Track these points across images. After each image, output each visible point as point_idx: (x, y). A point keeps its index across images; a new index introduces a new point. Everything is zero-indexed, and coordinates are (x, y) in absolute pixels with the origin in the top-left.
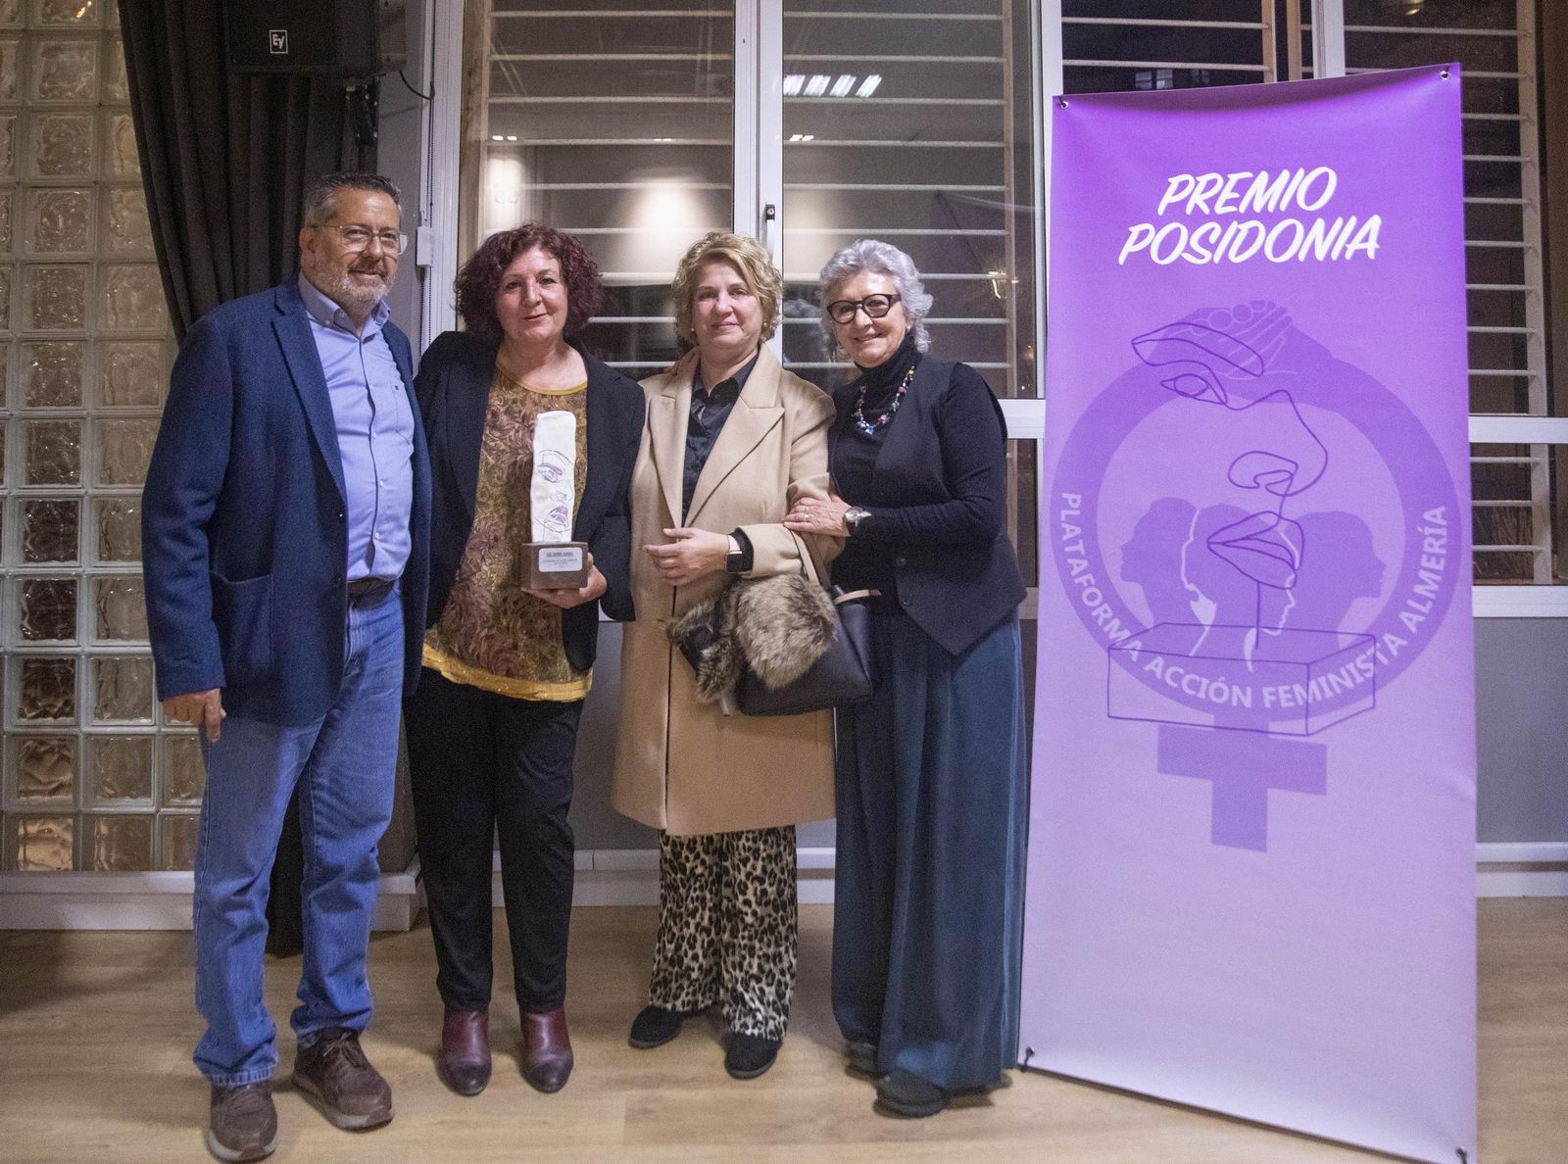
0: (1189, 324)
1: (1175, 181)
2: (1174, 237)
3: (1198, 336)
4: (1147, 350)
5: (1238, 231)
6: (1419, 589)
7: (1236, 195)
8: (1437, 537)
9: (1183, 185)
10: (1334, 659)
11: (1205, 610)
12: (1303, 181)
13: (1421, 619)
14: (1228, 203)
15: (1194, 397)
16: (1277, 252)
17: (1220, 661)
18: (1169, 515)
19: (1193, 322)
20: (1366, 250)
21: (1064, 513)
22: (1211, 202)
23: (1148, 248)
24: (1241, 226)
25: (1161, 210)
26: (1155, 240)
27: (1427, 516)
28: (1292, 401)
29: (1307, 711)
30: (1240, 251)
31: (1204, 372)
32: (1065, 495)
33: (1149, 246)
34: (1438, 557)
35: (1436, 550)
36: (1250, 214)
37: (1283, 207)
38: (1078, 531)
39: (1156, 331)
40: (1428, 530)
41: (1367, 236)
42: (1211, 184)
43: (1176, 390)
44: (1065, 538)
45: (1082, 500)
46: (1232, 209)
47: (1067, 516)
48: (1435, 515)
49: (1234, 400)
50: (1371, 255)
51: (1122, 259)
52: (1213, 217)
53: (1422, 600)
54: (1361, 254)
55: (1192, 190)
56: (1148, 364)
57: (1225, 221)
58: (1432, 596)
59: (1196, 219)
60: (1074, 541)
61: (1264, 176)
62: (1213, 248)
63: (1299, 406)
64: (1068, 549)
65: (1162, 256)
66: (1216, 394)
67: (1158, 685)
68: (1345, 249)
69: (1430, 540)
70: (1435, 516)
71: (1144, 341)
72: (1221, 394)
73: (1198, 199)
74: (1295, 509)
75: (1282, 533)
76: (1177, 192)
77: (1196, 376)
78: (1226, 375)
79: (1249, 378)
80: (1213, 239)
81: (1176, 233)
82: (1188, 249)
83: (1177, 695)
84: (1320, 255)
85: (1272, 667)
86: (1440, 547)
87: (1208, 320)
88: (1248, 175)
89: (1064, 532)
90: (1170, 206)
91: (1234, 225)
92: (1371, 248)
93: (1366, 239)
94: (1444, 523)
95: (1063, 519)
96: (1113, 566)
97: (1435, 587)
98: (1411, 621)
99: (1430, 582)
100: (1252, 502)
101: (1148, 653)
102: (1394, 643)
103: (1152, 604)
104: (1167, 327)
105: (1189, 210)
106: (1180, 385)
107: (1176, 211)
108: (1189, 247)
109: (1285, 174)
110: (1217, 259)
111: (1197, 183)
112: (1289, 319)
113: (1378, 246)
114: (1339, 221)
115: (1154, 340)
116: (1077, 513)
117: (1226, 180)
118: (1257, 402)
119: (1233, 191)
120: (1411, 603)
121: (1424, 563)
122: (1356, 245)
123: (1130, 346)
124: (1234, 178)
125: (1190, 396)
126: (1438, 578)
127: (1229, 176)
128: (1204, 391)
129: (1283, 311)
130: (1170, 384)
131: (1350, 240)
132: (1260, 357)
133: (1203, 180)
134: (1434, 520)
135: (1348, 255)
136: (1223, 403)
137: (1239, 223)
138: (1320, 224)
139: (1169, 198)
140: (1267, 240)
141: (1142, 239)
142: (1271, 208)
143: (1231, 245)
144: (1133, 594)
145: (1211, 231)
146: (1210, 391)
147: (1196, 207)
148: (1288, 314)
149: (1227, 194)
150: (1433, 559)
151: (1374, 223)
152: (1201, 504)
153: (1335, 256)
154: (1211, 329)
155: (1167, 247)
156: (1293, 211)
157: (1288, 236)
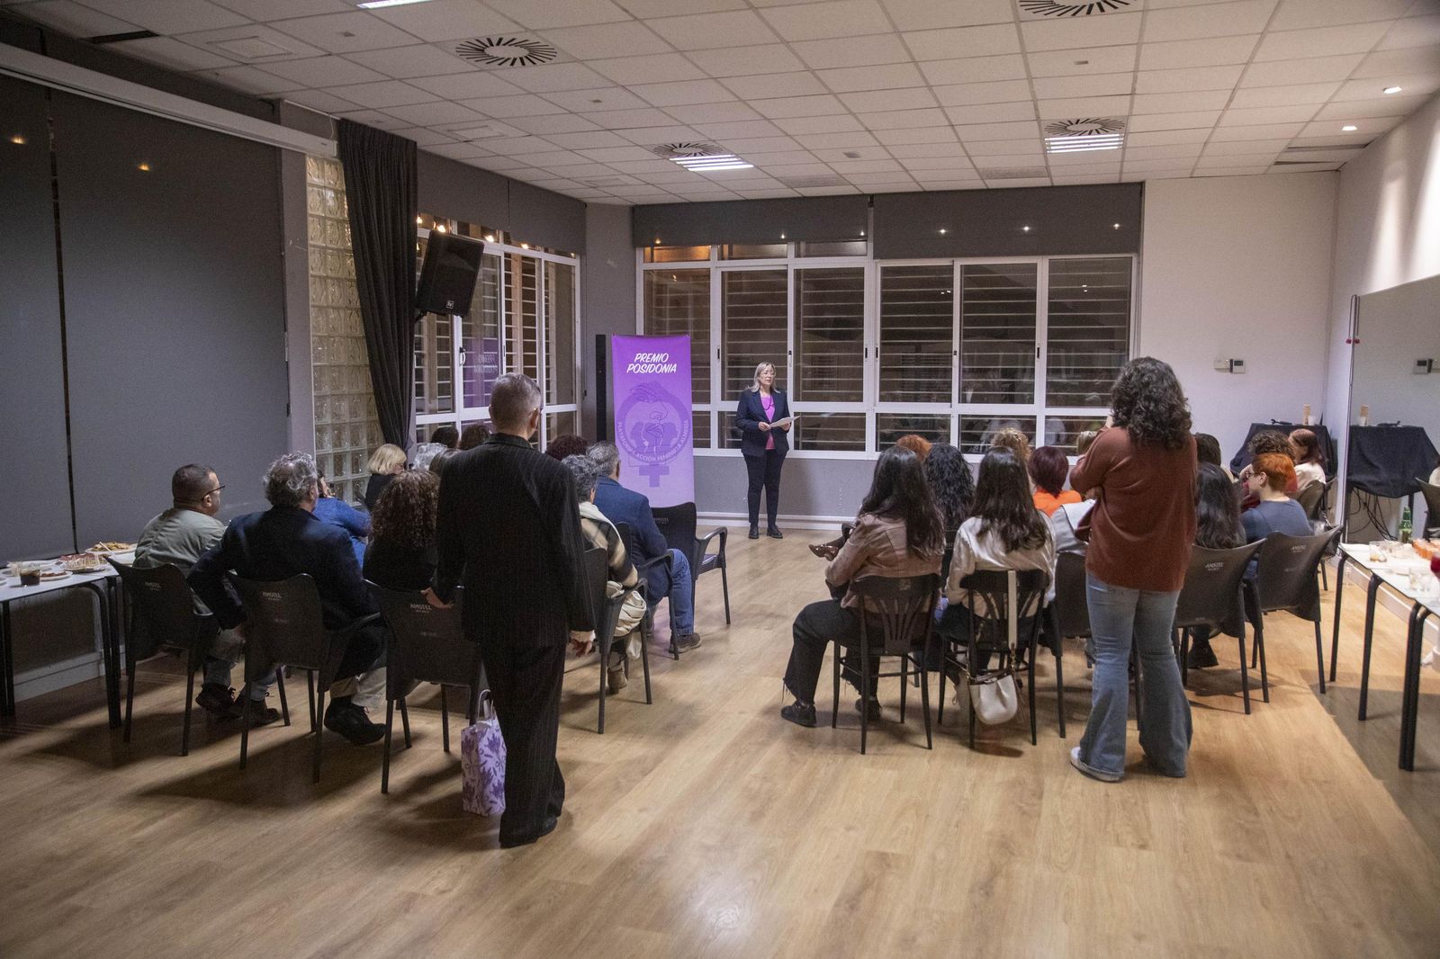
1: (638, 354)
2: (638, 367)
3: (643, 388)
4: (633, 391)
5: (650, 366)
9: (639, 356)
10: (670, 450)
11: (646, 444)
12: (662, 356)
14: (648, 360)
16: (658, 371)
17: (650, 453)
18: (639, 424)
19: (642, 385)
22: (645, 359)
25: (635, 361)
26: (634, 368)
29: (666, 460)
30: (650, 371)
31: (644, 395)
36: (652, 363)
40: (684, 425)
41: (673, 368)
43: (639, 399)
45: (622, 423)
47: (620, 427)
48: (686, 422)
49: (650, 401)
51: (628, 372)
52: (645, 363)
54: (673, 371)
55: (641, 357)
56: (633, 394)
57: (648, 364)
58: (686, 437)
59: (642, 363)
61: (655, 354)
63: (662, 402)
67: (639, 459)
68: (669, 370)
71: (633, 389)
72: (648, 400)
73: (642, 359)
74: (662, 423)
75: (660, 427)
78: (647, 395)
79: (653, 396)
80: (645, 368)
83: (642, 460)
84: (665, 372)
85: (659, 453)
87: (644, 385)
88: (651, 354)
96: (628, 434)
98: (682, 441)
100: (653, 422)
101: (636, 453)
102: (680, 446)
103: (637, 443)
105: (641, 361)
107: (638, 361)
108: (641, 370)
109: (659, 354)
110: (646, 372)
111: (642, 355)
112: (660, 385)
113: (676, 370)
114: (669, 365)
115: (635, 389)
118: (654, 401)
119: (649, 357)
122: (671, 369)
123: (631, 390)
124: (649, 354)
125: (641, 401)
128: (644, 399)
129: (658, 383)
132: (655, 392)
133: (644, 354)
136: (648, 402)
137: (650, 364)
138: (665, 365)
139: (637, 358)
140: (656, 368)
141: (632, 367)
142: (656, 361)
143: (649, 369)
144: (633, 442)
145: (645, 366)
148: (660, 383)
151: (675, 365)
152: (645, 422)
153: (668, 372)
154: (646, 387)
155: (636, 370)
156: (661, 362)
157: (659, 367)
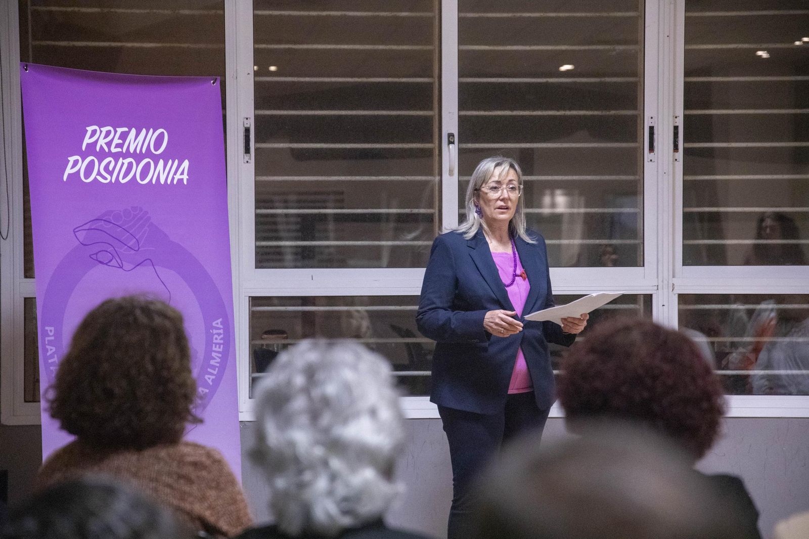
0: (102, 220)
1: (90, 129)
2: (91, 166)
3: (107, 227)
4: (81, 235)
5: (123, 164)
6: (212, 362)
7: (121, 141)
8: (219, 334)
9: (94, 132)
12: (153, 136)
13: (214, 377)
14: (117, 146)
15: (106, 264)
16: (143, 179)
19: (104, 219)
20: (183, 179)
21: (47, 339)
22: (109, 144)
23: (79, 171)
24: (124, 161)
25: (84, 148)
26: (82, 166)
27: (214, 324)
28: (153, 266)
30: (124, 177)
31: (110, 249)
32: (47, 328)
33: (80, 169)
34: (220, 344)
35: (219, 341)
36: (128, 155)
37: (144, 151)
38: (54, 349)
39: (85, 224)
40: (215, 331)
41: (183, 171)
42: (108, 133)
43: (97, 260)
44: (49, 354)
45: (54, 330)
46: (119, 150)
47: (48, 340)
49: (127, 266)
50: (185, 182)
51: (65, 178)
52: (110, 154)
53: (213, 367)
54: (180, 181)
55: (97, 135)
56: (83, 244)
57: (116, 157)
58: (218, 365)
59: (101, 155)
60: (52, 356)
61: (133, 131)
62: (111, 173)
63: (157, 268)
64: (50, 361)
65: (87, 176)
66: (117, 261)
68: (173, 178)
69: (216, 336)
70: (217, 324)
71: (79, 230)
72: (119, 261)
73: (102, 142)
76: (91, 137)
77: (107, 251)
78: (122, 251)
79: (133, 252)
80: (111, 168)
81: (92, 162)
82: (99, 173)
84: (162, 181)
86: (220, 340)
87: (111, 218)
88: (126, 129)
89: (47, 351)
90: (88, 144)
91: (121, 160)
92: (185, 177)
93: (182, 173)
94: (221, 327)
95: (47, 343)
97: (219, 360)
98: (210, 379)
99: (216, 357)
104: (89, 222)
105: (98, 149)
106: (101, 257)
107: (92, 148)
109: (144, 131)
110: (113, 181)
111: (101, 132)
112: (149, 218)
113: (187, 177)
114: (170, 162)
115: (85, 230)
116: (52, 338)
117: (116, 132)
118: (138, 265)
119: (118, 139)
120: (209, 370)
121: (214, 349)
122: (178, 177)
123: (73, 233)
124: (120, 130)
125: (105, 264)
126: (220, 355)
127: (117, 129)
128: (111, 260)
129: (146, 213)
130: (94, 257)
131: (175, 173)
132: (137, 240)
133: (104, 129)
134: (216, 325)
135: (175, 182)
136: (121, 268)
137: (123, 159)
138: (161, 162)
139: (87, 140)
140: (137, 170)
141: (75, 165)
142: (138, 151)
143: (120, 172)
145: (110, 162)
146: (114, 260)
147: (101, 147)
148: (148, 215)
149: (117, 141)
150: (218, 346)
151: (186, 164)
153: (169, 182)
154: (113, 223)
155: (88, 172)
156: (148, 154)
157: (147, 168)
